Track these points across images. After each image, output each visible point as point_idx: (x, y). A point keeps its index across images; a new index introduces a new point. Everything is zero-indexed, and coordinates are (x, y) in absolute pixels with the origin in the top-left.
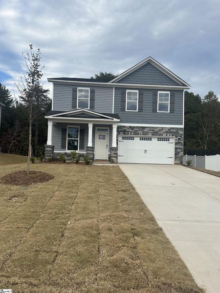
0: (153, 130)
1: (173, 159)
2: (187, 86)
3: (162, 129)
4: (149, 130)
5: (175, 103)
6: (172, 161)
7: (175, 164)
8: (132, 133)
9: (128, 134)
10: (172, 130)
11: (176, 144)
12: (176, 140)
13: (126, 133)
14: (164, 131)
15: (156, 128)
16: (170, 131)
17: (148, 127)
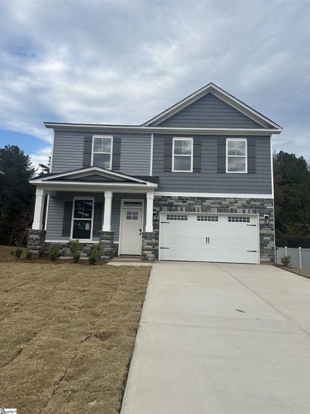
0: (220, 203)
1: (258, 254)
2: (275, 128)
3: (236, 200)
4: (212, 204)
5: (257, 157)
6: (255, 258)
7: (262, 263)
8: (184, 209)
9: (177, 210)
10: (252, 203)
11: (262, 226)
12: (260, 220)
13: (173, 208)
14: (239, 204)
15: (225, 199)
16: (249, 205)
17: (210, 199)
